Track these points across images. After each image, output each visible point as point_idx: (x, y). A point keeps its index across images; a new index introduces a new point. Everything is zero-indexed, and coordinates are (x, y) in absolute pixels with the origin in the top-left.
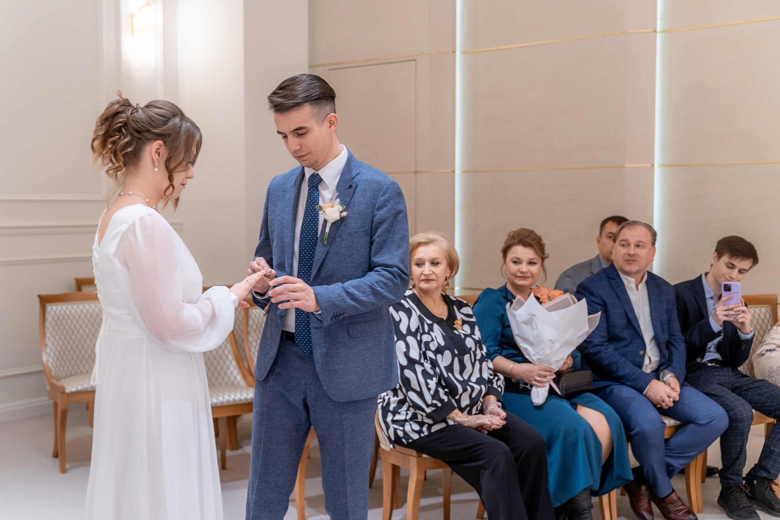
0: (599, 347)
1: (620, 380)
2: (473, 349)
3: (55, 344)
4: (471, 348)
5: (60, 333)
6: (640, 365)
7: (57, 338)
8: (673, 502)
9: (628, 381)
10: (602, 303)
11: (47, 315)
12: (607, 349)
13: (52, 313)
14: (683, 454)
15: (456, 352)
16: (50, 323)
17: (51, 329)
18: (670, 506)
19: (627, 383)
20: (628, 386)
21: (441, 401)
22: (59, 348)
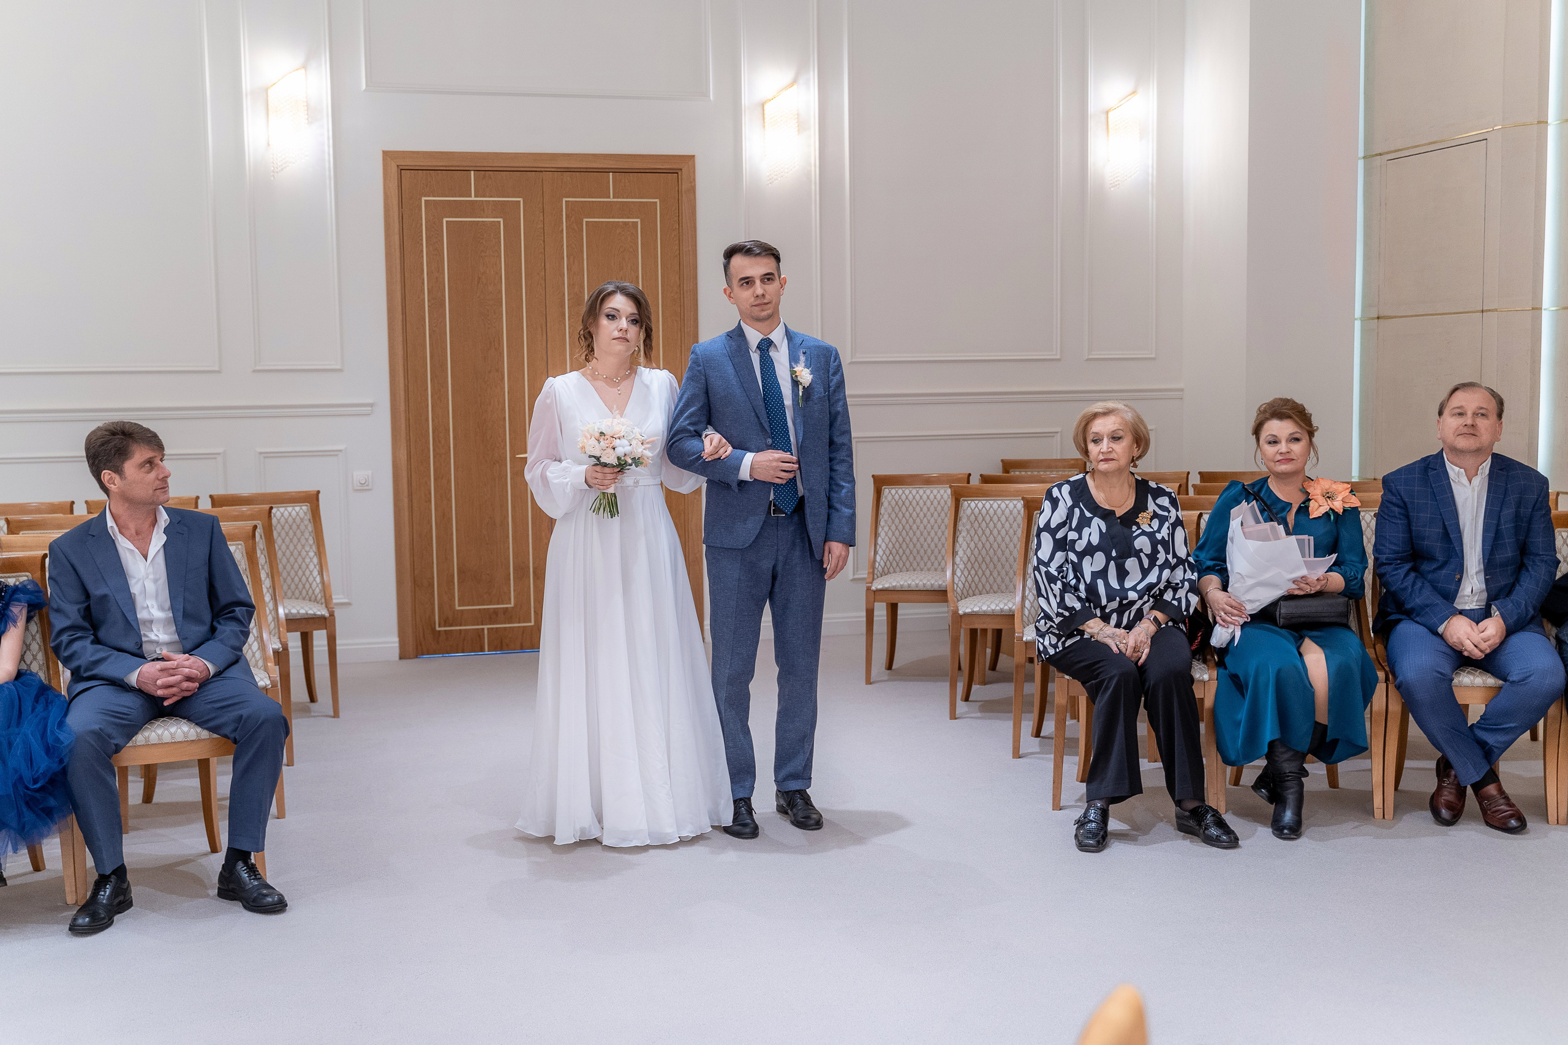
0: (1387, 566)
1: (1410, 614)
2: (1148, 550)
3: (890, 534)
4: (1142, 549)
5: (897, 521)
6: (1450, 596)
7: (893, 528)
8: (1489, 798)
9: (1418, 615)
10: (1402, 505)
11: (883, 499)
12: (1397, 569)
13: (890, 497)
14: (1497, 725)
15: (1114, 554)
16: (886, 510)
17: (886, 517)
18: (1485, 803)
19: (1418, 619)
20: (1417, 622)
21: (1067, 608)
22: (894, 539)
